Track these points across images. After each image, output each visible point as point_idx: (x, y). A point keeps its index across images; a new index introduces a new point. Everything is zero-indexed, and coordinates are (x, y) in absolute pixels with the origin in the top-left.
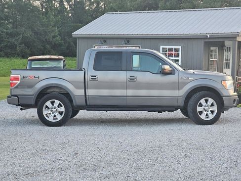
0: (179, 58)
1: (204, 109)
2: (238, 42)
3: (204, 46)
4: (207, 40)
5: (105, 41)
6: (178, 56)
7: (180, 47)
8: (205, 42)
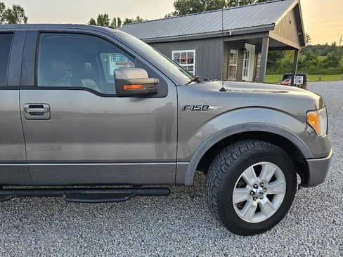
0: (194, 65)
1: (253, 193)
2: (271, 39)
3: (224, 47)
4: (227, 40)
6: (192, 62)
7: (194, 51)
8: (225, 43)
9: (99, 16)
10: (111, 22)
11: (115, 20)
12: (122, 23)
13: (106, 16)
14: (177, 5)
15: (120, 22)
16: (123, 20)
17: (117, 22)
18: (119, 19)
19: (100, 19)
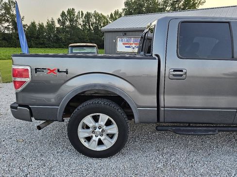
5: (125, 34)
9: (69, 9)
10: (76, 14)
11: (79, 13)
12: (84, 15)
13: (73, 9)
14: (127, 4)
15: (82, 14)
16: (85, 13)
17: (80, 14)
18: (82, 12)
19: (69, 11)
